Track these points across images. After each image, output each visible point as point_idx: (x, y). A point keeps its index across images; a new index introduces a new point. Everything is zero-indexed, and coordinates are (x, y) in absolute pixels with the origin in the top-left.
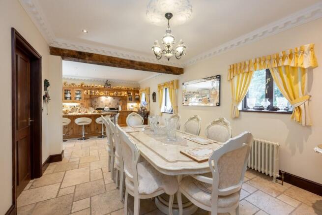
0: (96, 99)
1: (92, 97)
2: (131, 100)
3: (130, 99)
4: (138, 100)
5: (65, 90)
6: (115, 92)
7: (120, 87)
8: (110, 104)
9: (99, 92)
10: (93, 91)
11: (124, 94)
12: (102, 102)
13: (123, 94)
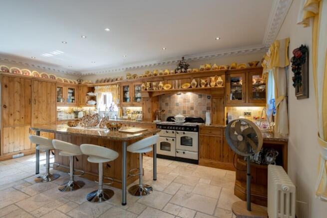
0: (168, 99)
1: (154, 95)
2: (240, 99)
3: (238, 97)
4: (259, 97)
5: (124, 87)
6: (194, 81)
7: (208, 66)
8: (192, 108)
9: (164, 84)
10: (154, 84)
11: (217, 81)
12: (177, 105)
13: (213, 84)
